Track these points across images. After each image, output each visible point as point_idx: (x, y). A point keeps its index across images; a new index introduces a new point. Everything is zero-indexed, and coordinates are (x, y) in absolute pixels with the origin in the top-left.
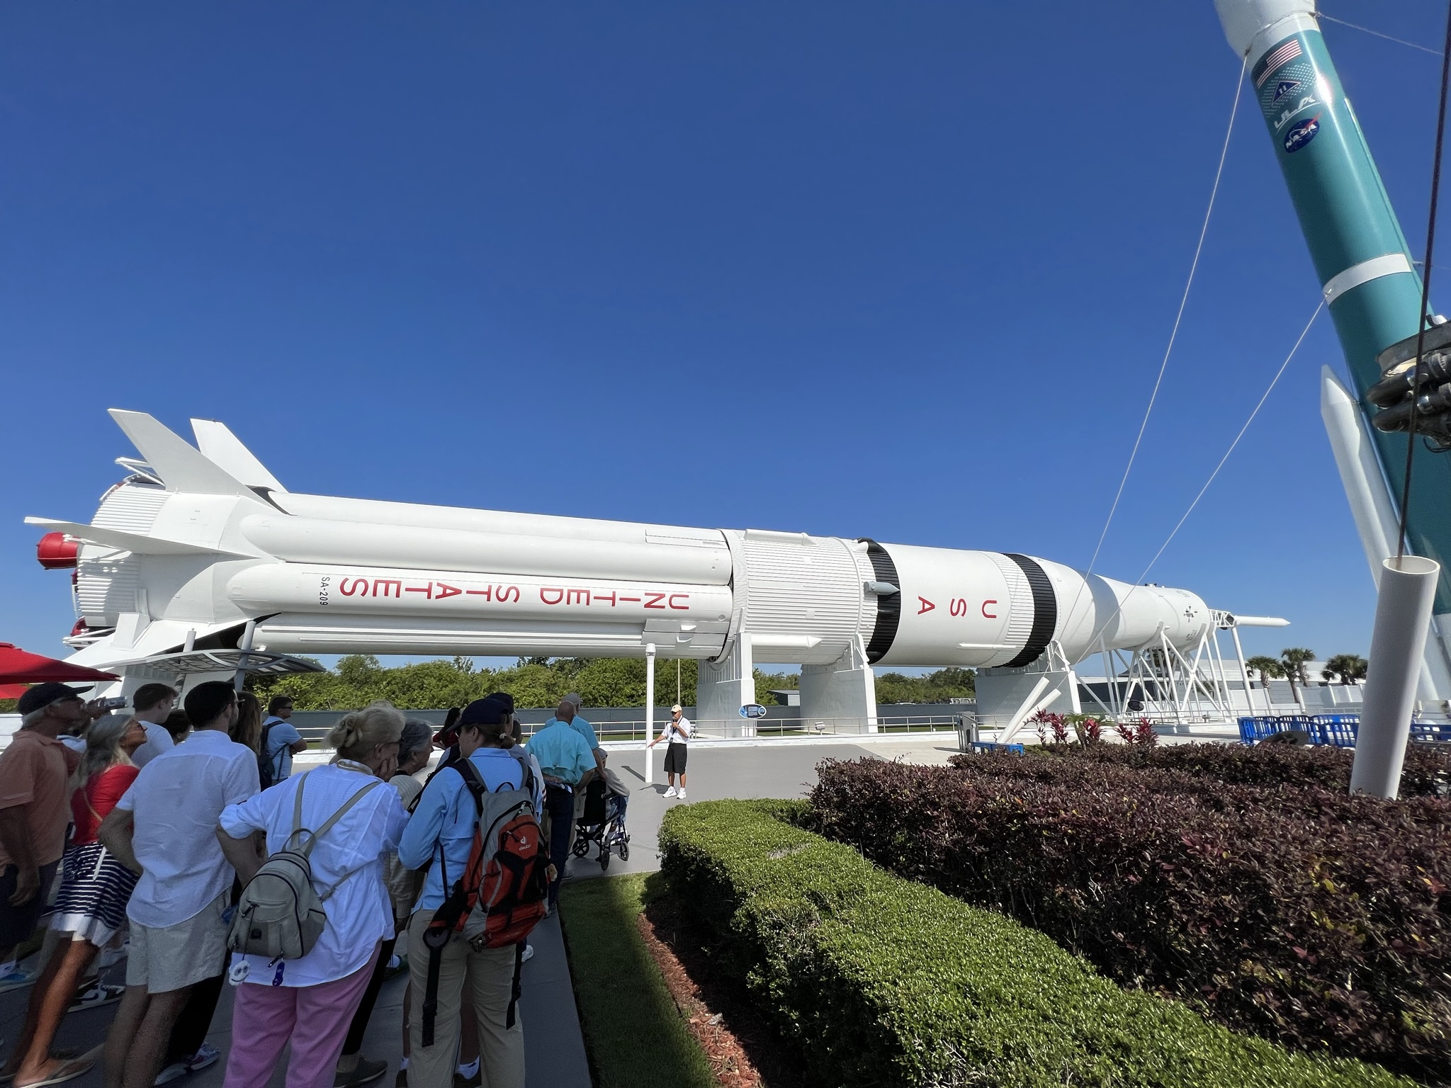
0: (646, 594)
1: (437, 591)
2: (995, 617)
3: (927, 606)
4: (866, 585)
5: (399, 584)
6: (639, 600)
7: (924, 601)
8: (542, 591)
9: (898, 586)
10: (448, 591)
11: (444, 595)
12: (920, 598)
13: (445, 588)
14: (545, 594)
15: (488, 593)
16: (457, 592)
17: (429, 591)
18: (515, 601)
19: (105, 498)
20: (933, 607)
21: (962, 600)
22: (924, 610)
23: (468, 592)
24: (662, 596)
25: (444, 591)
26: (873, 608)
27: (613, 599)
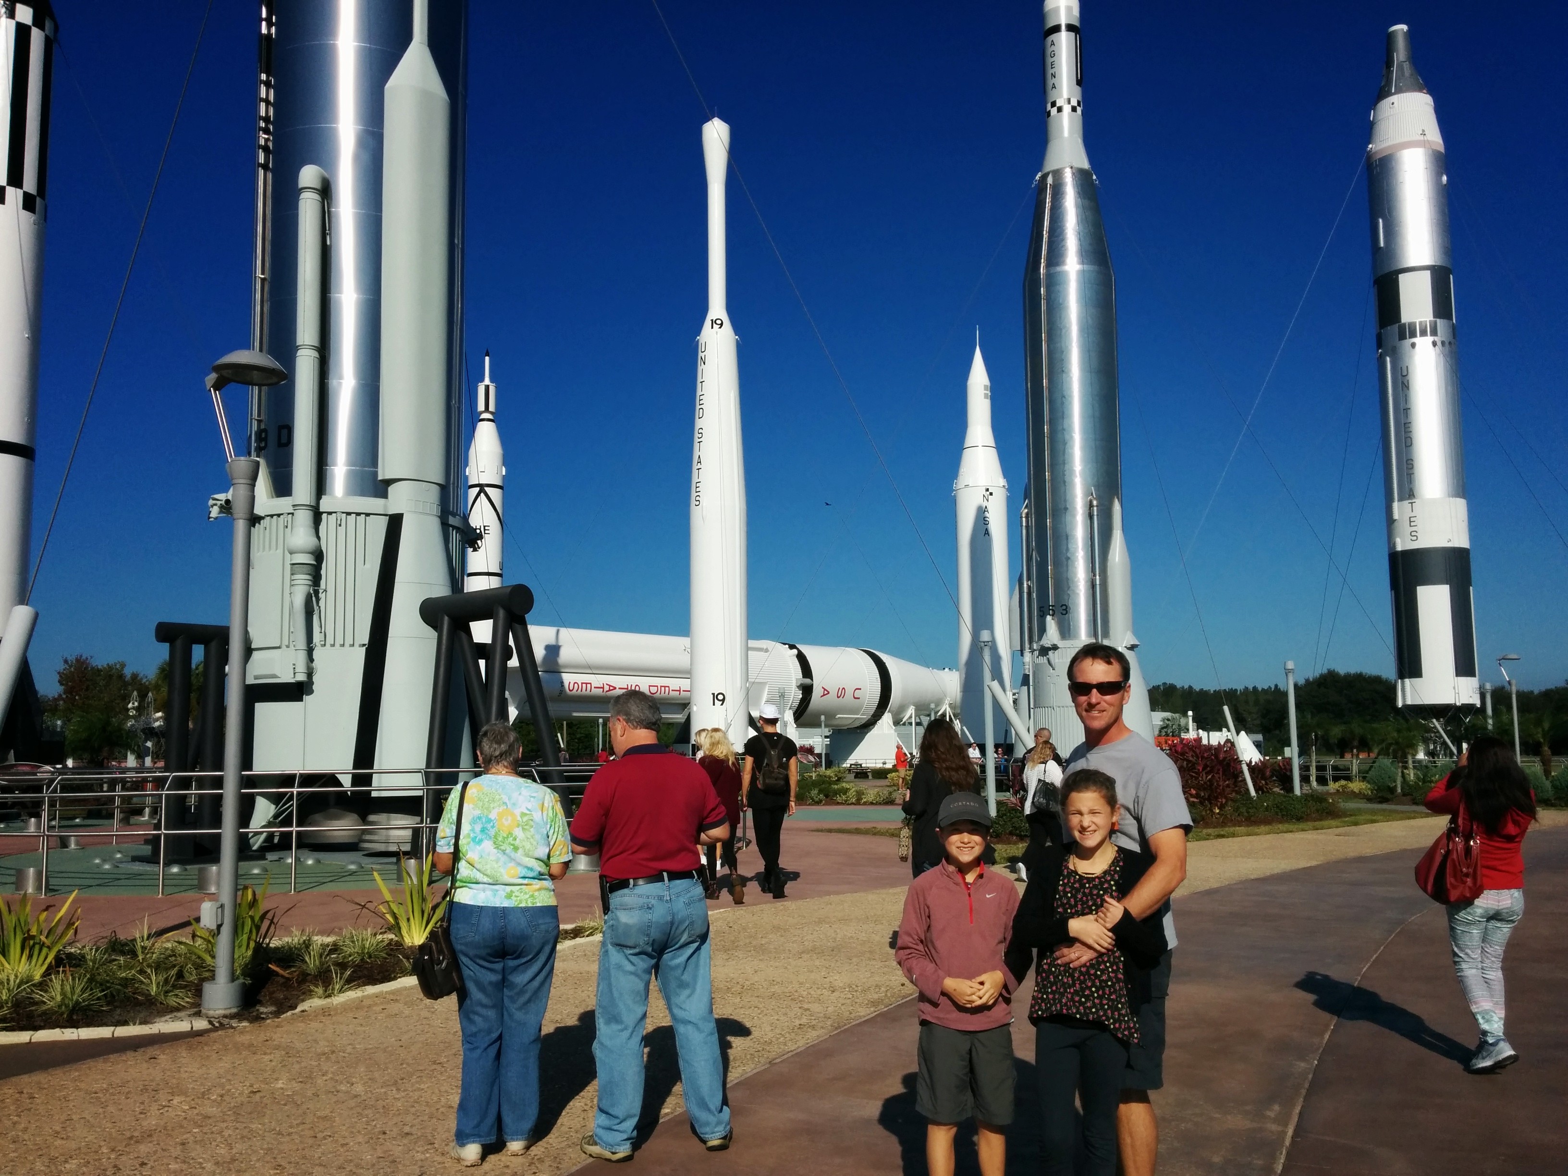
1: (607, 688)
2: (859, 698)
3: (826, 692)
4: (797, 680)
5: (591, 684)
7: (825, 690)
9: (812, 680)
11: (610, 690)
12: (823, 688)
14: (652, 687)
17: (603, 688)
20: (828, 693)
21: (844, 688)
22: (824, 695)
25: (609, 687)
26: (799, 694)
27: (680, 691)
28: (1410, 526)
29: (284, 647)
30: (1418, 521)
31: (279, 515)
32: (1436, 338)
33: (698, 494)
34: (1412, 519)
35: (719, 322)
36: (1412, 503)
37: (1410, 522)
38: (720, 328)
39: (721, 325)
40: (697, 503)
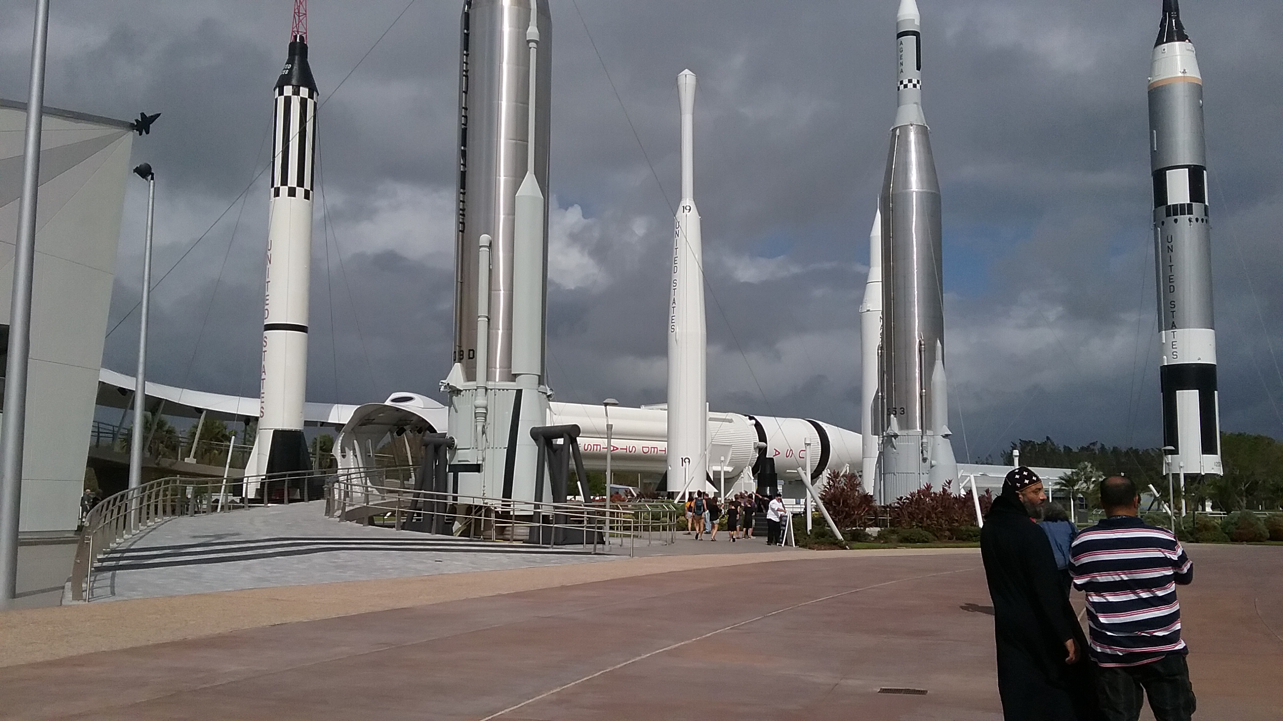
2: (804, 458)
3: (777, 453)
4: (755, 443)
5: (600, 445)
7: (776, 451)
8: (643, 447)
9: (766, 443)
10: (615, 449)
12: (775, 449)
13: (613, 447)
14: (644, 449)
15: (626, 449)
16: (617, 449)
18: (634, 452)
20: (779, 453)
21: (791, 450)
22: (776, 455)
23: (621, 449)
26: (756, 453)
28: (1173, 348)
29: (471, 448)
30: (1177, 345)
31: (469, 390)
32: (1191, 216)
33: (673, 324)
34: (1174, 343)
35: (688, 208)
36: (1174, 332)
37: (1173, 345)
38: (689, 212)
39: (690, 210)
40: (673, 330)
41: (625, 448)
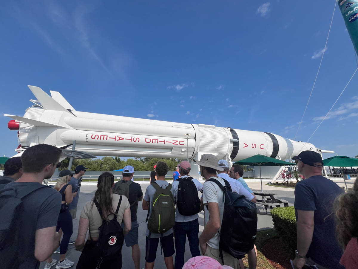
0: (173, 141)
1: (117, 138)
2: (263, 149)
3: (246, 146)
4: (230, 140)
6: (171, 142)
8: (146, 139)
9: (238, 140)
10: (120, 139)
12: (244, 143)
13: (120, 138)
16: (123, 139)
17: (115, 138)
18: (138, 142)
19: (27, 111)
21: (255, 144)
23: (126, 139)
24: (177, 141)
25: (119, 139)
26: (232, 146)
27: (164, 142)
41: (131, 139)
